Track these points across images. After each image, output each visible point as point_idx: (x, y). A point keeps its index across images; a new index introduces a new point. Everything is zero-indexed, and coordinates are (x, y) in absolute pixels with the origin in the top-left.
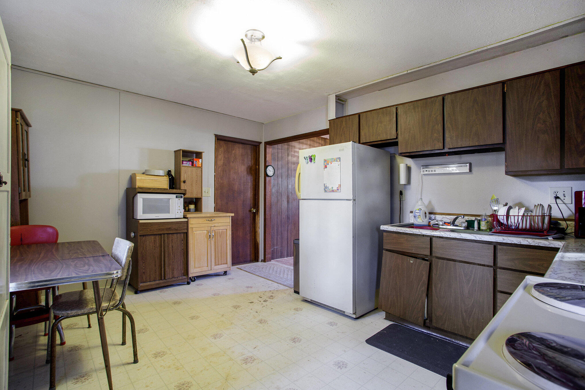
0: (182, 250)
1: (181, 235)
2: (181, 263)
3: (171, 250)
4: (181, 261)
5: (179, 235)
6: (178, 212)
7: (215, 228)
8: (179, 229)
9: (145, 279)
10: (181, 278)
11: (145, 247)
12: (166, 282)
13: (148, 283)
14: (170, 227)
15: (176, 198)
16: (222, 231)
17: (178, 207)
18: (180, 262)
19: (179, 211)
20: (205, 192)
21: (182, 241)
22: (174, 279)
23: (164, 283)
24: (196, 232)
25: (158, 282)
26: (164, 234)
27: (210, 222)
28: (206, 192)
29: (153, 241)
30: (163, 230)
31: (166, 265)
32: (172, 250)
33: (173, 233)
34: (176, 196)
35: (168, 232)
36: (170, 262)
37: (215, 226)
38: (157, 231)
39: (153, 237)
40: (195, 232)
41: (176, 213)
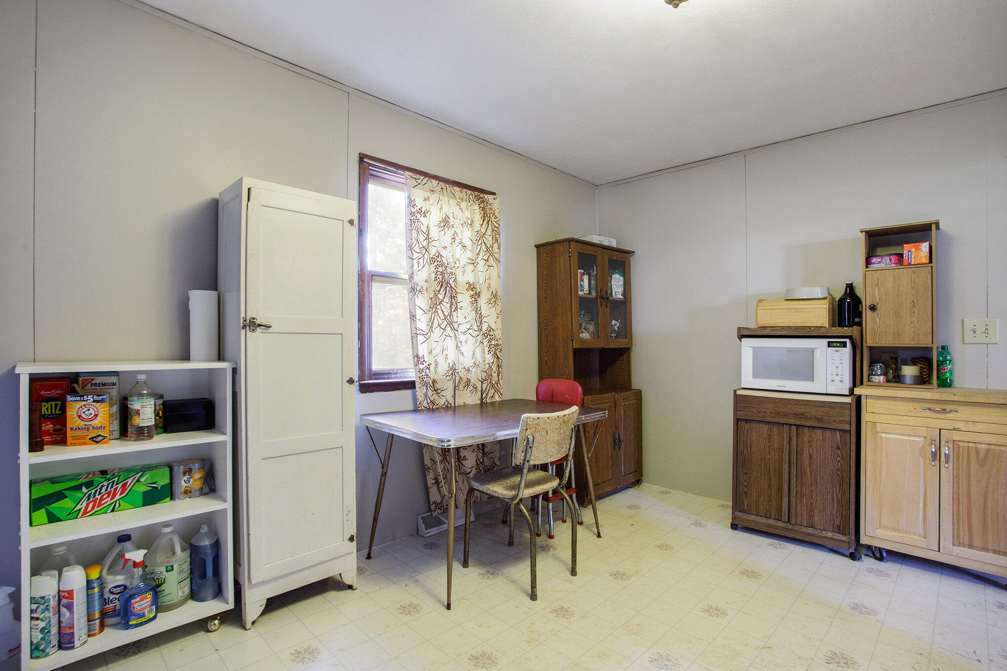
0: (838, 470)
1: (836, 434)
2: (833, 501)
3: (807, 463)
4: (833, 495)
5: (828, 434)
6: (833, 381)
7: (956, 436)
8: (826, 418)
9: (747, 506)
10: (830, 534)
11: (749, 443)
12: (789, 530)
13: (753, 517)
14: (803, 411)
15: (829, 346)
16: (988, 451)
17: (835, 369)
18: (830, 496)
19: (837, 379)
20: (975, 332)
21: (838, 448)
22: (810, 530)
23: (786, 529)
24: (888, 436)
25: (772, 522)
26: (790, 425)
27: (938, 416)
28: (980, 329)
29: (765, 436)
30: (785, 415)
31: (793, 493)
32: (810, 464)
33: (814, 427)
34: (829, 342)
35: (798, 423)
36: (804, 490)
37: (955, 429)
38: (771, 415)
39: (765, 427)
40: (883, 435)
41: (829, 381)
